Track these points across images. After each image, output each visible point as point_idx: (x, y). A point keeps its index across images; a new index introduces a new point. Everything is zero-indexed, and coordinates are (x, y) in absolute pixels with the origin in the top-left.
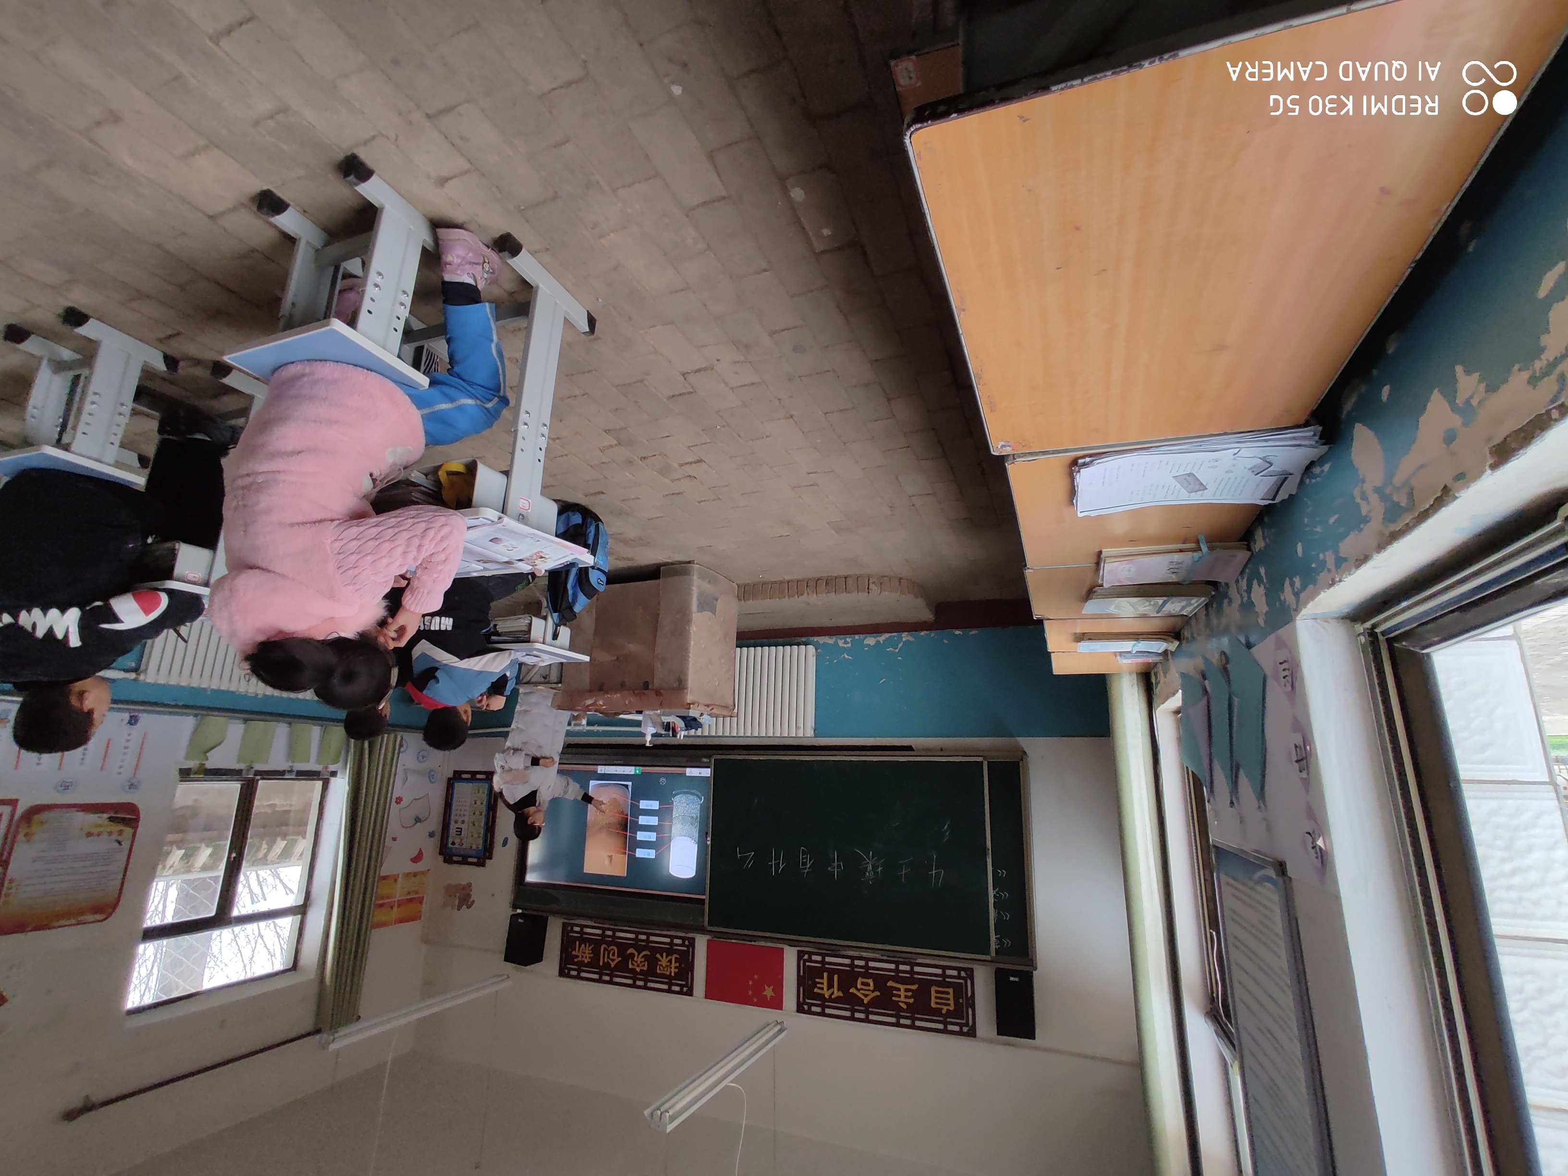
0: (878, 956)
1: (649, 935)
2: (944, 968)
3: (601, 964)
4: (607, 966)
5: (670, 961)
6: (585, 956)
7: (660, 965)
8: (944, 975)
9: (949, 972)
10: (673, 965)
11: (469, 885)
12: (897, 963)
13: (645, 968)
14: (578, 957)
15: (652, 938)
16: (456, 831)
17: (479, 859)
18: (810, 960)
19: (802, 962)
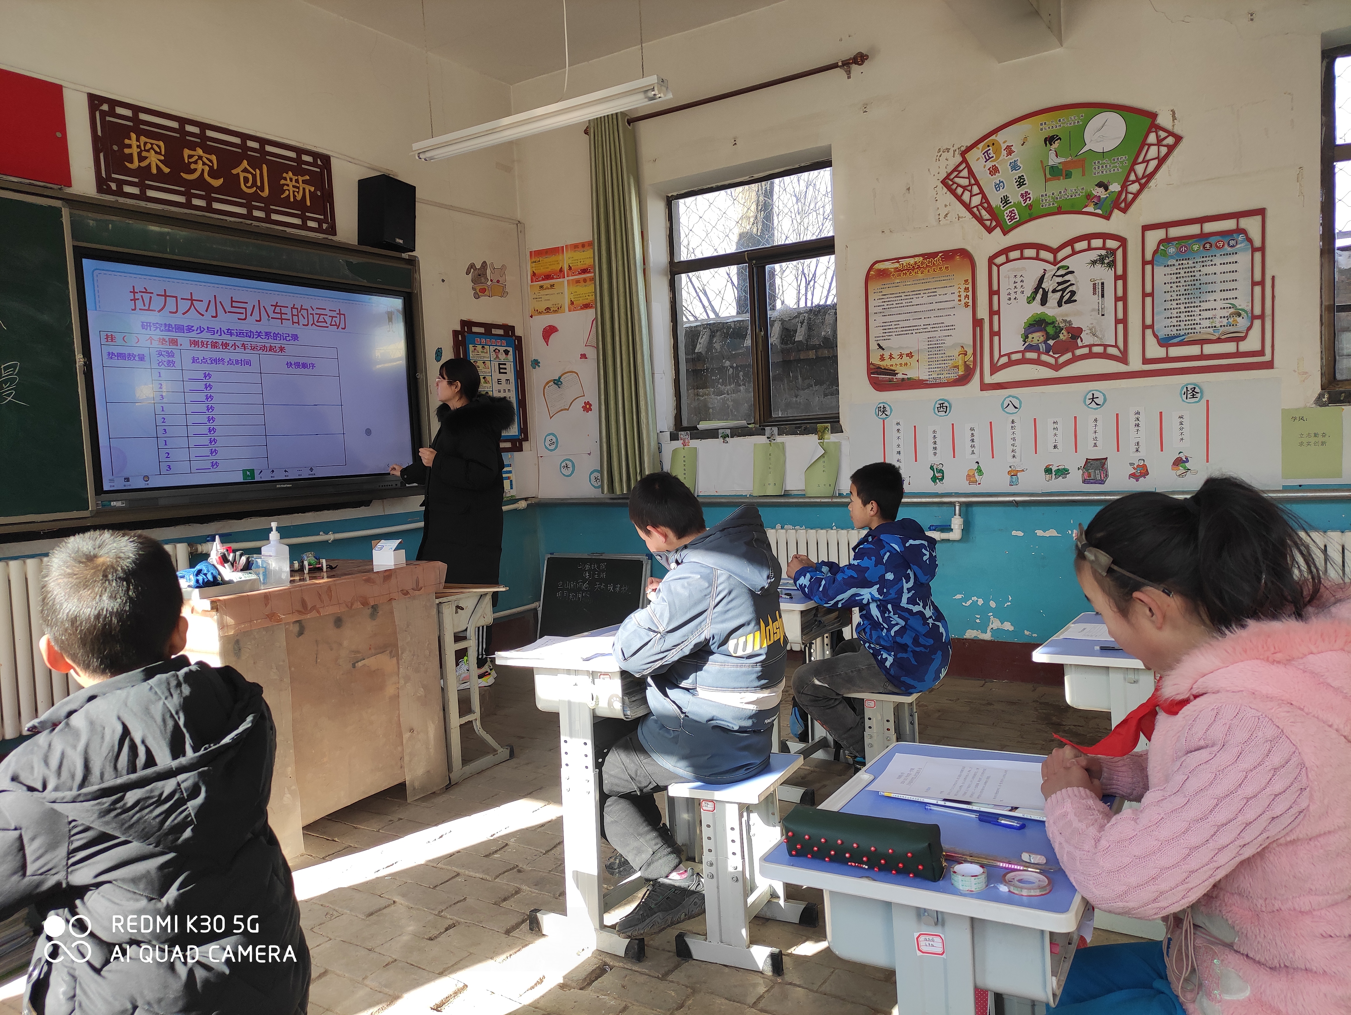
1: (188, 205)
3: (264, 167)
4: (255, 163)
5: (141, 159)
6: (294, 183)
7: (160, 153)
10: (135, 151)
11: (477, 296)
13: (187, 152)
14: (304, 182)
15: (181, 199)
16: (505, 369)
17: (470, 332)
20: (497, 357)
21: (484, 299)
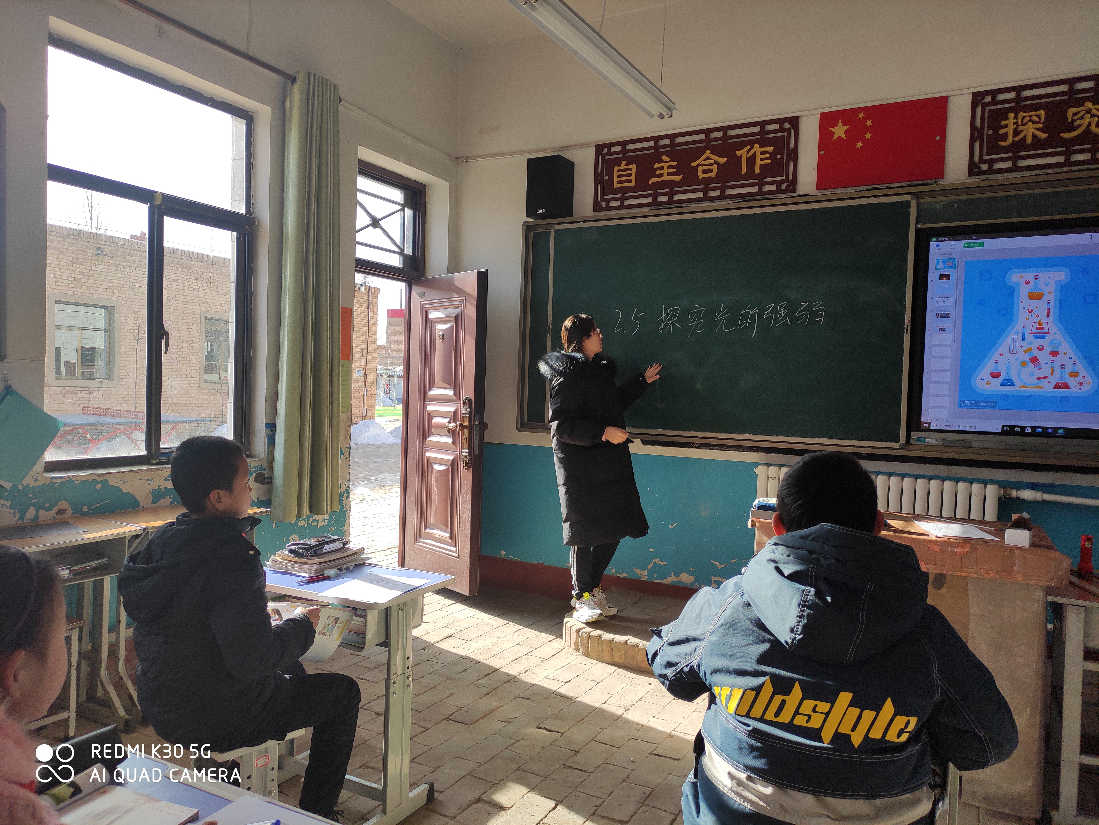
0: (694, 206)
1: (1068, 163)
2: (623, 207)
5: (1016, 133)
7: (1038, 122)
8: (622, 200)
9: (617, 203)
10: (1010, 129)
12: (671, 202)
13: (1071, 111)
15: (1061, 159)
18: (779, 183)
19: (791, 178)
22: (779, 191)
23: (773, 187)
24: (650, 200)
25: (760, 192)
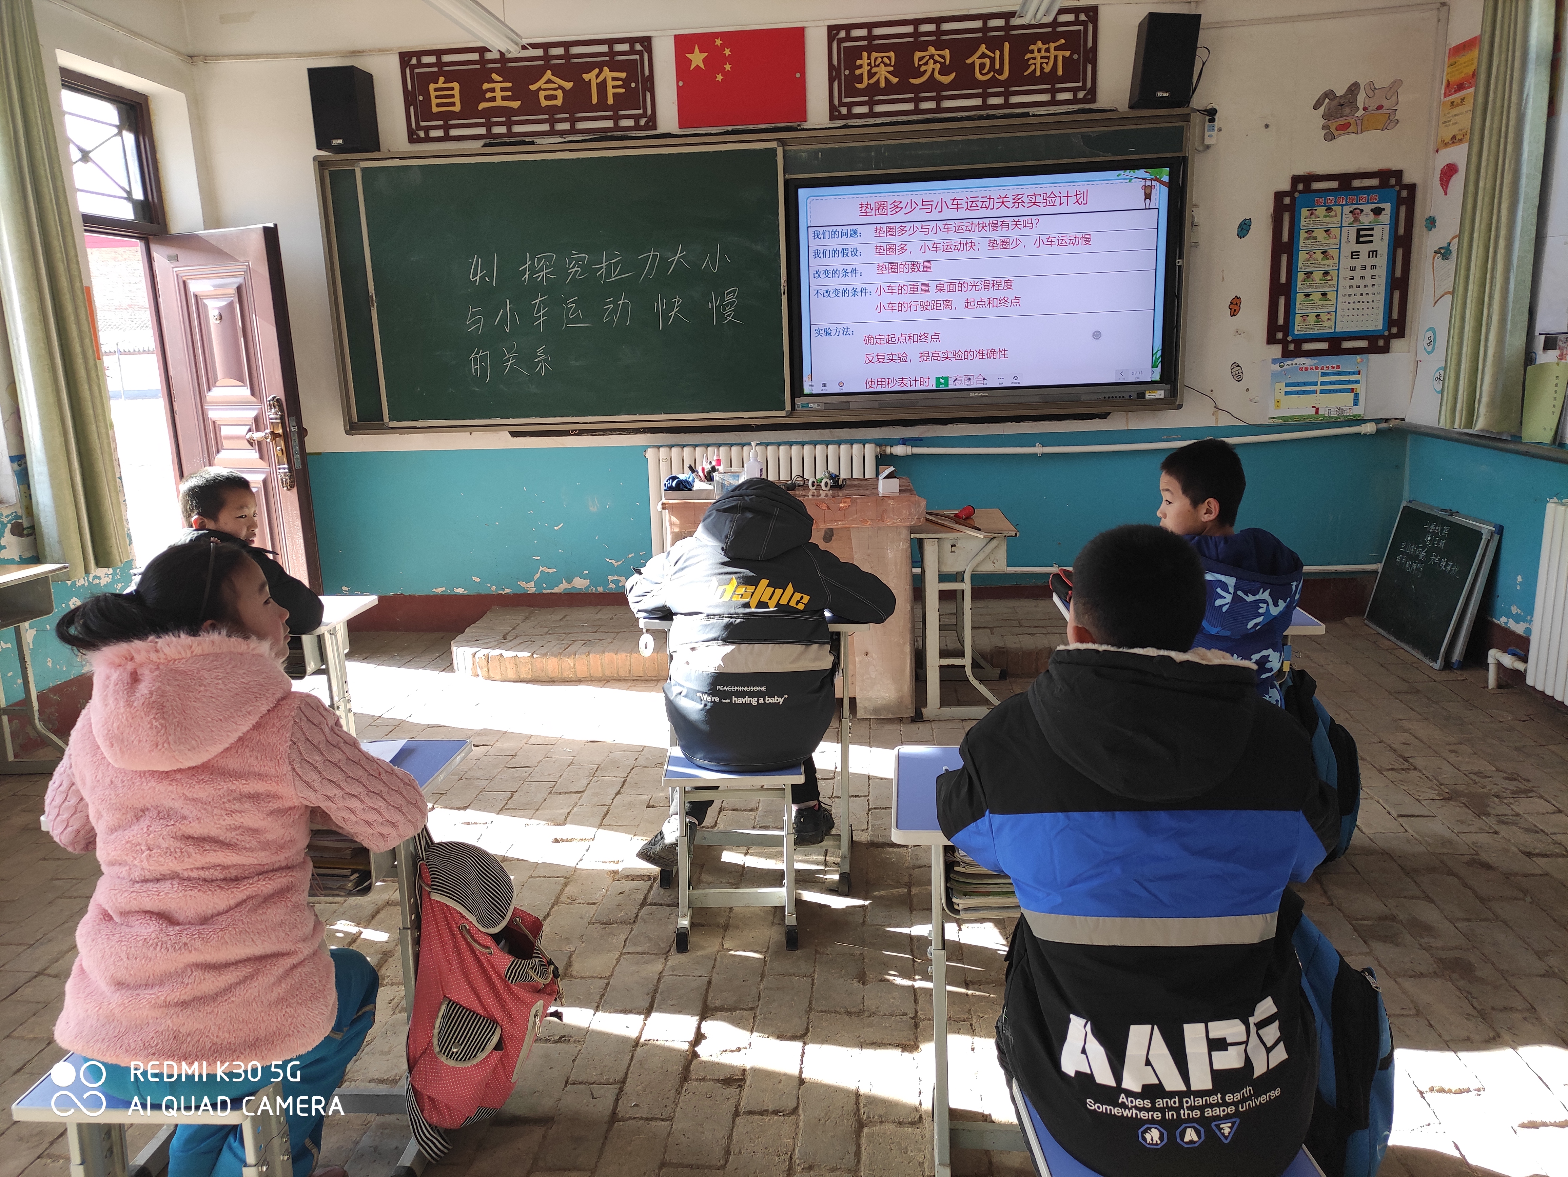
0: (541, 143)
1: (917, 111)
2: (447, 138)
3: (1006, 44)
4: (995, 45)
5: (871, 76)
6: (1043, 53)
7: (889, 65)
8: (446, 128)
9: (440, 133)
10: (865, 70)
11: (1330, 137)
12: (509, 135)
13: (917, 55)
14: (1056, 48)
15: (909, 106)
16: (1372, 235)
17: (1308, 190)
18: (637, 118)
19: (649, 112)
20: (1356, 220)
21: (1344, 140)
22: (637, 128)
23: (630, 123)
24: (482, 131)
25: (617, 127)
